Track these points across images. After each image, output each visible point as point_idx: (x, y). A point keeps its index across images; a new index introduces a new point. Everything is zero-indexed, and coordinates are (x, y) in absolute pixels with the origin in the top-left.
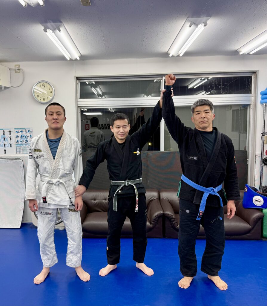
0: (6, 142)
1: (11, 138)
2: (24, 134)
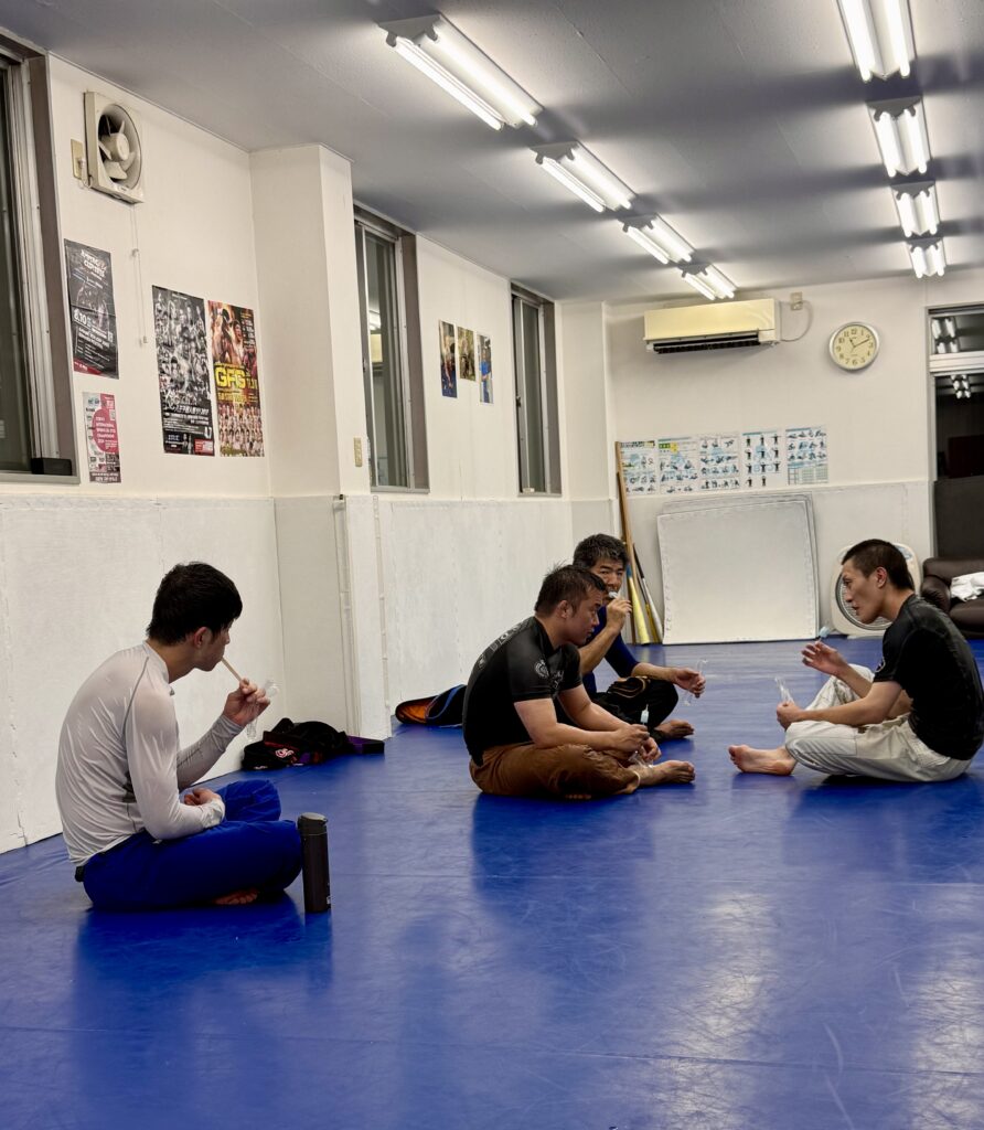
0: (766, 461)
1: (777, 452)
2: (808, 440)
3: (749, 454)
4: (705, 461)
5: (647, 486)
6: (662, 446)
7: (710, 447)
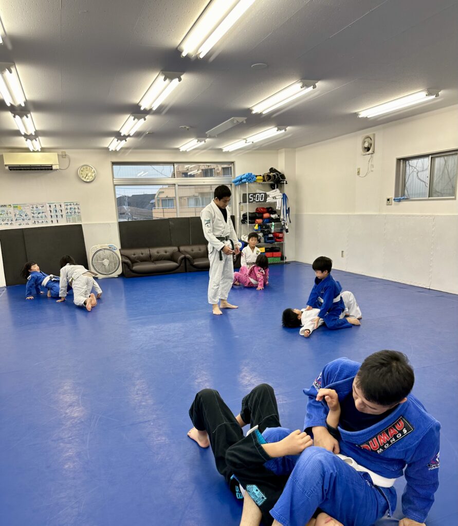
1: (61, 210)
2: (72, 206)
3: (51, 211)
4: (33, 213)
5: (9, 223)
6: (14, 207)
7: (35, 208)
